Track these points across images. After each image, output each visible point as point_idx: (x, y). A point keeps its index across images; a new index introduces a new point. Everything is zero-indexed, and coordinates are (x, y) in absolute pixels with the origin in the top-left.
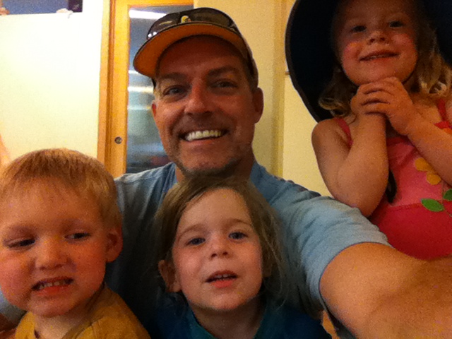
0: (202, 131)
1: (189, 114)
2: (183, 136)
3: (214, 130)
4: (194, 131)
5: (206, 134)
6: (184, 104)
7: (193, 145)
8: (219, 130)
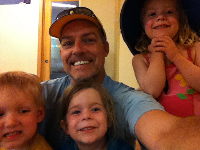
0: (80, 61)
1: (74, 54)
2: (72, 64)
3: (86, 60)
4: (77, 61)
5: (82, 62)
6: (72, 50)
7: (77, 67)
8: (88, 60)
